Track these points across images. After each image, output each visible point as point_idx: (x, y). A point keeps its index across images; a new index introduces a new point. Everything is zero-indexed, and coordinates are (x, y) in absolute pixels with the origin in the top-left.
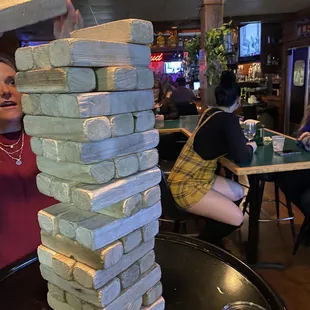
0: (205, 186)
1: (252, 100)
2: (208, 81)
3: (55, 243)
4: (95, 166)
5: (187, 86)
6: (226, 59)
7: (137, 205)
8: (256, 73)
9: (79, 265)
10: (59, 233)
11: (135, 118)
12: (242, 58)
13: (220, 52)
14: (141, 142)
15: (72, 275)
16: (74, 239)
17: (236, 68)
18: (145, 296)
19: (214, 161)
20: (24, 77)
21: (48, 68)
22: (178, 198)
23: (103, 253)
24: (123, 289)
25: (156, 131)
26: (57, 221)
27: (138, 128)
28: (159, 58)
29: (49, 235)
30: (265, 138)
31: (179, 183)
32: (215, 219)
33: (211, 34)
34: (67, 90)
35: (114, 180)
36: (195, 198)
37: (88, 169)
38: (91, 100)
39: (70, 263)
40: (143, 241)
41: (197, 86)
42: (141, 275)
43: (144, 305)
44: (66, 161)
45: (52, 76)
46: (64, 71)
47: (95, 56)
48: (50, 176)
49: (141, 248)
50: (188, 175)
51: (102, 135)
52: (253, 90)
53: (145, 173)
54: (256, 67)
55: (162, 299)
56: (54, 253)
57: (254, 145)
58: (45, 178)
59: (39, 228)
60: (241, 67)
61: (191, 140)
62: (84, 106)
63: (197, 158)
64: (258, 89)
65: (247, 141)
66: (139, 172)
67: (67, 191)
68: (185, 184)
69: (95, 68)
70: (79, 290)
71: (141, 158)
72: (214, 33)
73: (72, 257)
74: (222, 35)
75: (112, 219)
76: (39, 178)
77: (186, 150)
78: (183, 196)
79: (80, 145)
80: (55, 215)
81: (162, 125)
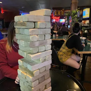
0: (69, 56)
1: (86, 31)
2: (72, 25)
3: (22, 69)
4: (33, 48)
5: (66, 26)
6: (78, 19)
7: (44, 60)
8: (88, 23)
9: (27, 75)
10: (23, 66)
11: (45, 36)
12: (84, 19)
13: (76, 17)
14: (47, 42)
15: (26, 78)
16: (27, 68)
17: (82, 22)
18: (46, 86)
19: (72, 49)
20: (16, 24)
21: (22, 22)
22: (60, 59)
23: (34, 72)
24: (39, 83)
25: (51, 40)
26: (23, 63)
27: (46, 39)
28: (59, 18)
29: (21, 66)
30: (88, 43)
31: (61, 55)
32: (71, 66)
33: (73, 12)
34: (26, 28)
35: (38, 52)
36: (65, 60)
37: (31, 49)
38: (33, 31)
39: (25, 74)
40: (45, 70)
41: (69, 26)
42: (45, 80)
43: (45, 88)
44: (26, 47)
45: (23, 24)
46: (26, 23)
47: (34, 19)
48: (22, 50)
49: (45, 72)
50: (63, 53)
51: (35, 40)
52: (86, 28)
53: (47, 51)
54: (88, 22)
55: (51, 87)
56: (22, 71)
57: (84, 45)
58: (20, 51)
59: (18, 64)
60: (83, 21)
61: (65, 43)
62: (31, 32)
63: (67, 48)
64: (88, 28)
65: (82, 44)
66: (45, 51)
67: (25, 54)
68: (63, 55)
69: (34, 22)
70: (27, 82)
71: (46, 47)
72: (74, 11)
73: (26, 73)
74: (76, 12)
75: (37, 63)
76: (19, 51)
77: (63, 45)
78: (62, 59)
79: (29, 42)
80: (22, 61)
81: (58, 38)
